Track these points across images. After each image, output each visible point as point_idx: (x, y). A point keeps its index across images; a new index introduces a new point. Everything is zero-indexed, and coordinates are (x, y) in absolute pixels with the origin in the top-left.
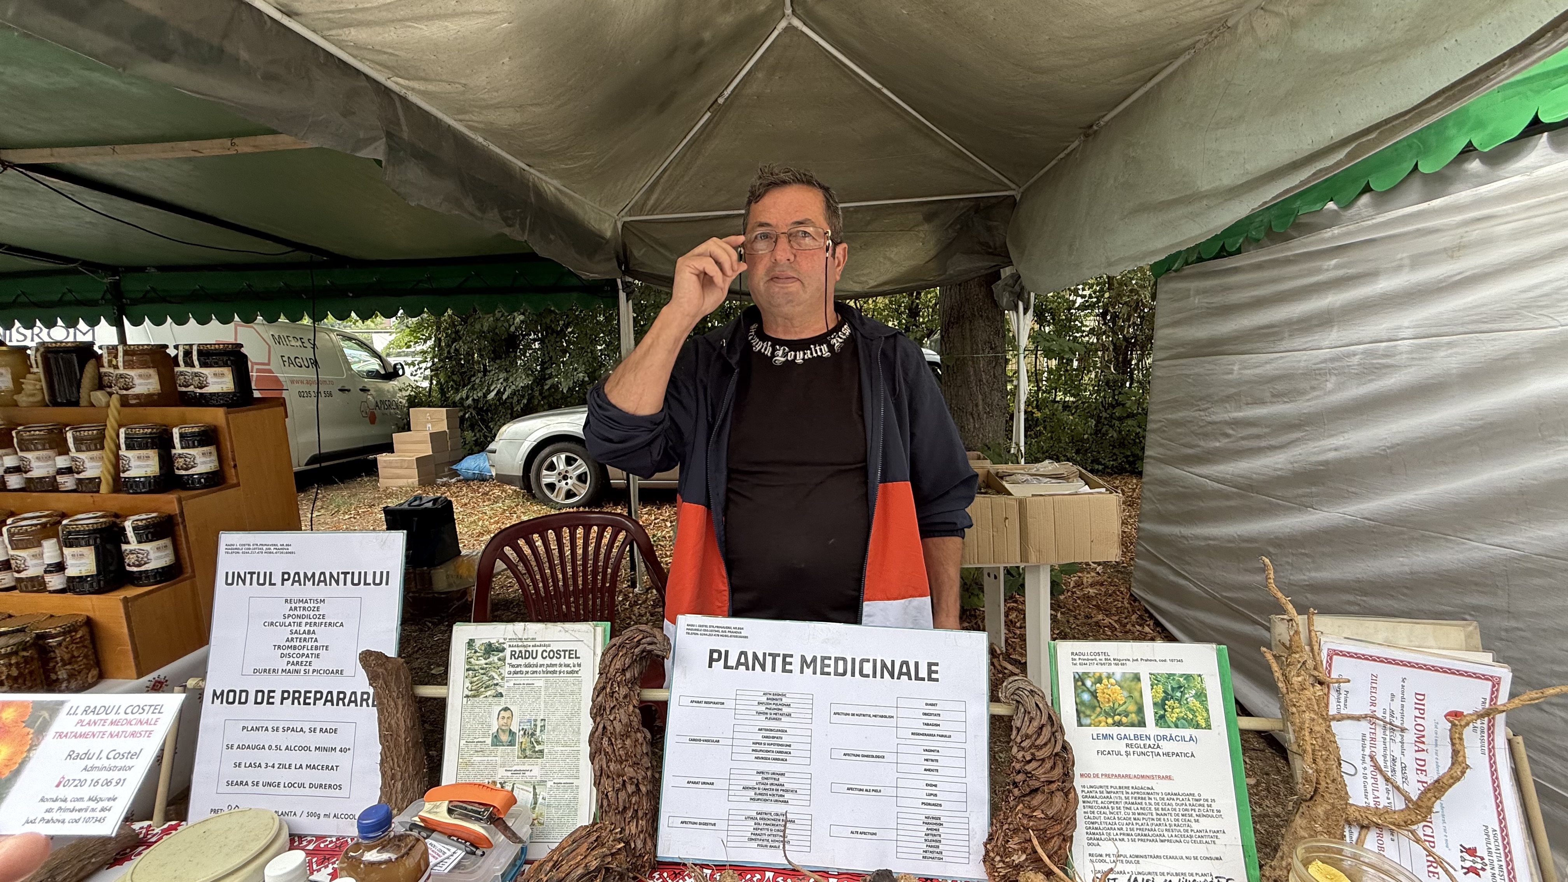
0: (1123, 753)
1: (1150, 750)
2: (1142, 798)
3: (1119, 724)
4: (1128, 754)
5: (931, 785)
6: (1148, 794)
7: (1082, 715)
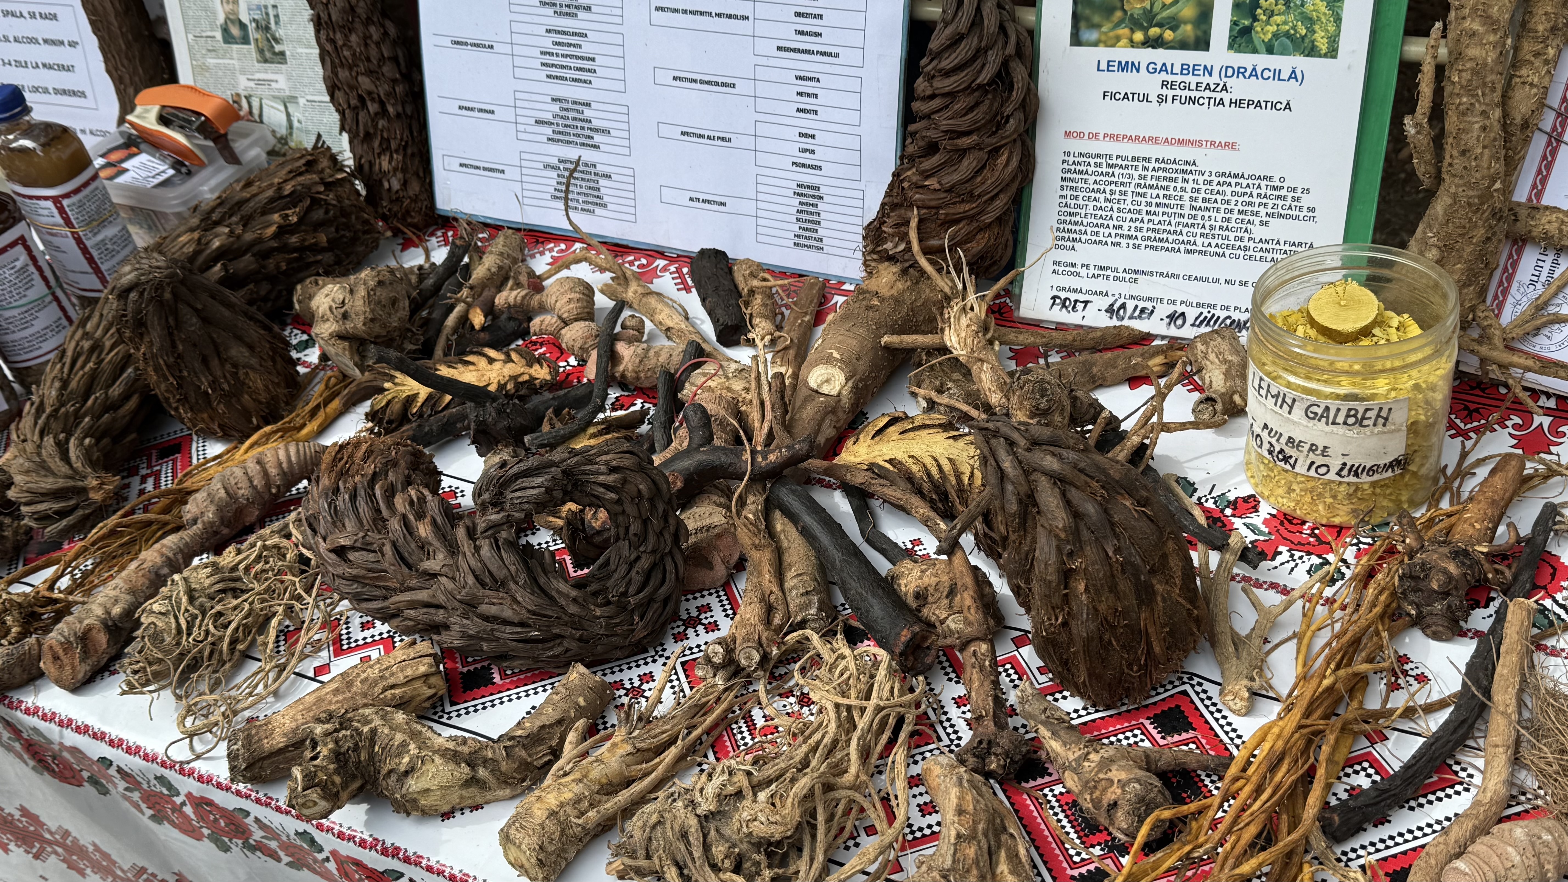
0: (1153, 97)
1: (1207, 93)
2: (1171, 179)
3: (1156, 43)
4: (1161, 99)
5: (806, 135)
6: (1184, 172)
7: (1082, 25)
